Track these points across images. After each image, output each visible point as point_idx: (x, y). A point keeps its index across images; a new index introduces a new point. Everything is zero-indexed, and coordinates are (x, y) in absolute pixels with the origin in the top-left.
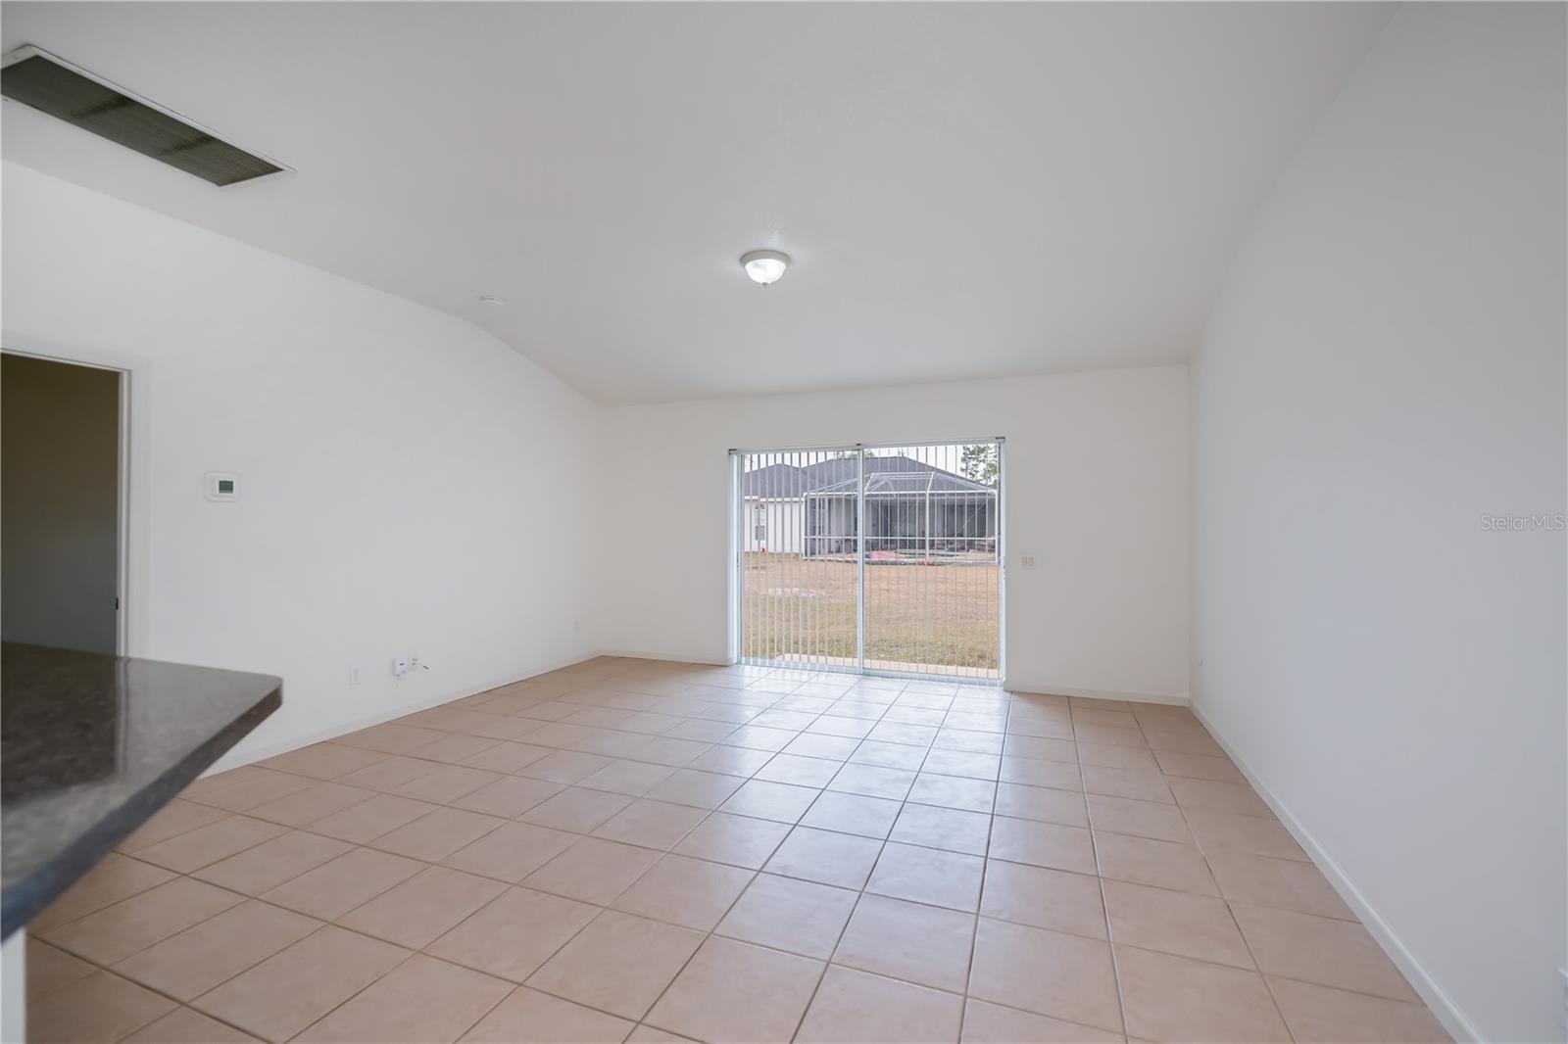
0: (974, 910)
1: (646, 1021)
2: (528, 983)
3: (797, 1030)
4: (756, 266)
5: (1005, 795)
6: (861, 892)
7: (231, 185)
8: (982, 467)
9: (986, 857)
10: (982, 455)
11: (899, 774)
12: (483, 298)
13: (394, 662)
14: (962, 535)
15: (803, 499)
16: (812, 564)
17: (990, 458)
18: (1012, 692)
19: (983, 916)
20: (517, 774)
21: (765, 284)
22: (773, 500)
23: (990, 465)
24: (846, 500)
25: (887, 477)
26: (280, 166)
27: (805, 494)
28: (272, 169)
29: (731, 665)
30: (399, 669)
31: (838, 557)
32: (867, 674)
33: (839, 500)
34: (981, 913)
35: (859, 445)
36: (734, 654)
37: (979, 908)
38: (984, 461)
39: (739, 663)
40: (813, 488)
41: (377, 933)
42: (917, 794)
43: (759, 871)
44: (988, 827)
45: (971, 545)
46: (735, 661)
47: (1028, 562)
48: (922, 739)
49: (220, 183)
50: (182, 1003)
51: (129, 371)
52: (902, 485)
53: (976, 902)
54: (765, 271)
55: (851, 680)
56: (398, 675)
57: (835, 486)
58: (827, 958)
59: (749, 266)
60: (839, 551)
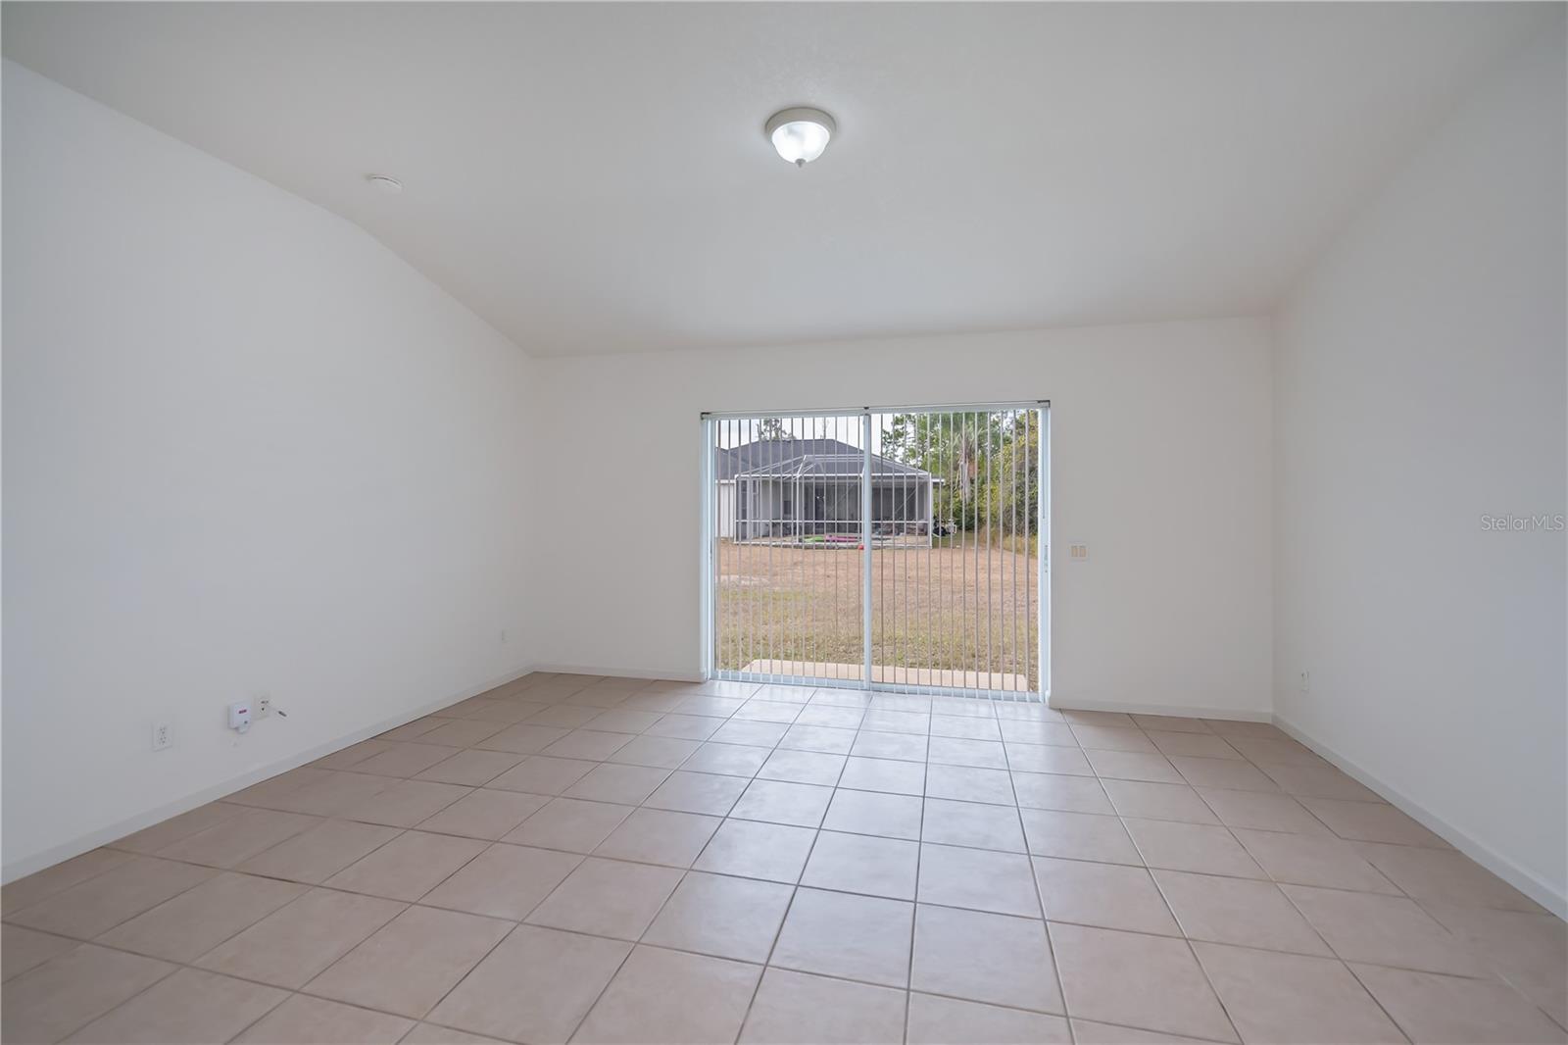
4: (791, 132)
8: (900, 451)
10: (901, 440)
12: (370, 177)
13: (231, 710)
14: (888, 518)
15: (734, 482)
16: (743, 548)
17: (909, 442)
18: (1061, 710)
21: (800, 162)
22: (727, 482)
23: (911, 450)
24: (773, 482)
25: (820, 459)
27: (736, 476)
29: (705, 682)
30: (239, 719)
31: (765, 541)
32: (877, 689)
33: (765, 482)
35: (866, 408)
36: (707, 666)
38: (903, 445)
39: (714, 678)
40: (745, 470)
45: (899, 529)
46: (709, 677)
47: (1079, 552)
52: (830, 467)
54: (800, 142)
55: (856, 698)
56: (237, 729)
57: (771, 466)
59: (780, 135)
60: (766, 535)
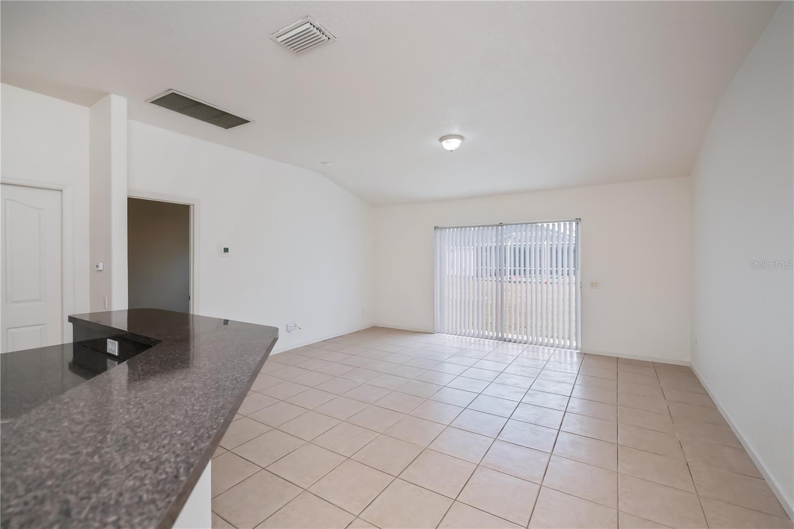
0: (550, 452)
1: (399, 477)
2: (352, 458)
3: (463, 488)
4: (447, 142)
5: (575, 403)
6: (495, 439)
7: (230, 129)
9: (559, 430)
11: (519, 389)
13: (287, 326)
18: (585, 354)
19: (554, 455)
20: (341, 377)
21: (451, 151)
26: (250, 120)
28: (246, 122)
29: (435, 333)
30: (289, 328)
34: (553, 453)
35: (501, 223)
37: (553, 451)
41: (293, 434)
42: (527, 399)
43: (448, 426)
44: (562, 417)
47: (594, 285)
48: (532, 374)
49: (227, 128)
50: (228, 450)
51: (193, 205)
53: (552, 449)
54: (452, 145)
56: (289, 331)
58: (478, 464)
59: (444, 143)
